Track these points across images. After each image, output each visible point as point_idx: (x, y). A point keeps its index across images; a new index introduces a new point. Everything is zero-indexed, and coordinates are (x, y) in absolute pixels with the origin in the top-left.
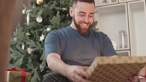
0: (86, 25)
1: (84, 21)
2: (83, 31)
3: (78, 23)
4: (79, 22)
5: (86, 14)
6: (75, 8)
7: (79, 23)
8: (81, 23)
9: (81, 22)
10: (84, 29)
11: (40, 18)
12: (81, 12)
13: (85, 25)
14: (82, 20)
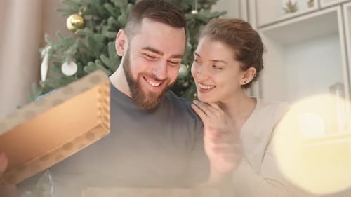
0: (157, 84)
1: (155, 73)
2: (145, 100)
3: (135, 77)
4: (140, 74)
5: (161, 57)
6: (134, 34)
7: (139, 78)
8: (144, 78)
9: (144, 75)
10: (151, 94)
11: (69, 64)
12: (149, 49)
13: (153, 84)
14: (149, 71)
